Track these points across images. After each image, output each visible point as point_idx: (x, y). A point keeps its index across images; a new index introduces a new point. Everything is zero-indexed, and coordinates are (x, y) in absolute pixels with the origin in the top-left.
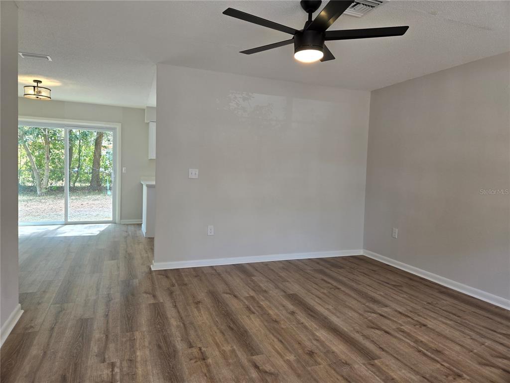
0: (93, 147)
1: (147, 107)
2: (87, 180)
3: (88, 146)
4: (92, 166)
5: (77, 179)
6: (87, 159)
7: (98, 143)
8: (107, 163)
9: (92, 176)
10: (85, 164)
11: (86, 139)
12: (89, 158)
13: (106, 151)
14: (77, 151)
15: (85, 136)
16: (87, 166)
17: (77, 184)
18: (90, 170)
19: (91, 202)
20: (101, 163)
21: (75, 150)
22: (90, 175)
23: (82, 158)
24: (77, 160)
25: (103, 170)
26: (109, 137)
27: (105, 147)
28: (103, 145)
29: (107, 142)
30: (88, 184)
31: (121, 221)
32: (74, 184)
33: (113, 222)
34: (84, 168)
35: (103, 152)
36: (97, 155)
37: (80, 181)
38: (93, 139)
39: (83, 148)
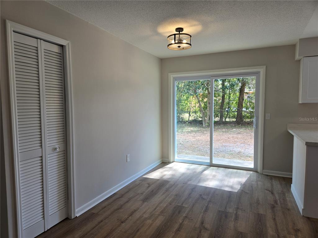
0: (238, 94)
1: (301, 40)
2: (234, 117)
3: (235, 94)
4: (237, 107)
5: (227, 116)
6: (235, 102)
7: (242, 91)
8: (248, 105)
9: (237, 114)
10: (232, 106)
11: (233, 89)
12: (235, 101)
13: (247, 96)
14: (228, 97)
15: (232, 86)
16: (234, 107)
17: (227, 120)
18: (236, 110)
19: (235, 136)
20: (244, 105)
21: (226, 97)
22: (236, 113)
23: (231, 102)
24: (227, 104)
25: (245, 110)
26: (250, 86)
27: (247, 93)
28: (245, 91)
29: (248, 89)
30: (234, 120)
31: (263, 170)
32: (225, 119)
33: (254, 170)
34: (232, 108)
35: (245, 97)
36: (241, 99)
37: (229, 118)
38: (238, 88)
39: (232, 95)
